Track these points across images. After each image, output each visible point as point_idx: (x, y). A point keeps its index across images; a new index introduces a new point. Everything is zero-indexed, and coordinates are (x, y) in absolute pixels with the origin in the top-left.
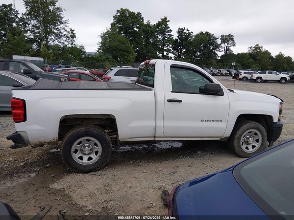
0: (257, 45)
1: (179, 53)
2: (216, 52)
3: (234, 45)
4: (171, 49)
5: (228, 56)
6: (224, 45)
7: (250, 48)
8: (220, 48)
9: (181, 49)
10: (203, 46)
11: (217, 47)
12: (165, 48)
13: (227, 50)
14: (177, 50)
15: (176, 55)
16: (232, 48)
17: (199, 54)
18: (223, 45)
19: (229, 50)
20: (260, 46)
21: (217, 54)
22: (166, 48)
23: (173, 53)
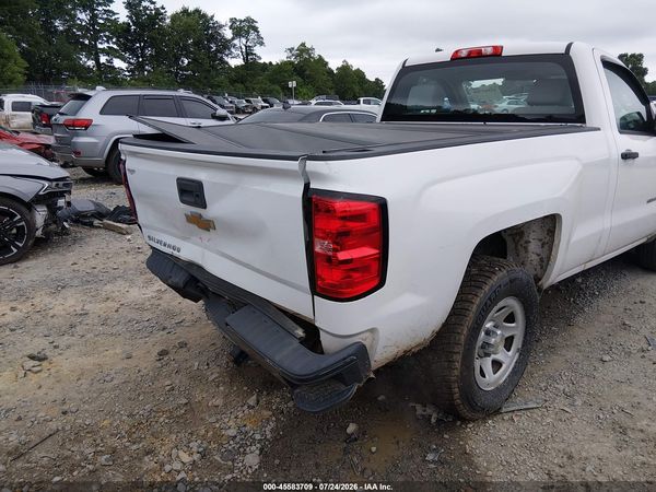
0: (303, 45)
1: (138, 58)
2: (226, 58)
3: (262, 44)
4: (115, 47)
5: (252, 66)
6: (240, 42)
7: (291, 50)
8: (233, 50)
9: (143, 49)
10: (195, 44)
11: (226, 45)
12: (100, 46)
13: (247, 54)
14: (133, 52)
15: (129, 63)
16: (257, 50)
17: (186, 62)
18: (236, 42)
19: (252, 54)
20: (308, 46)
21: (227, 63)
22: (105, 45)
23: (124, 60)
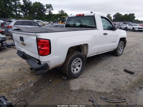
0: (62, 10)
1: (25, 13)
2: (45, 13)
3: (53, 10)
4: (20, 10)
5: (51, 15)
6: (48, 10)
7: (59, 11)
8: (46, 11)
9: (27, 11)
10: (38, 10)
11: (45, 10)
12: (17, 10)
13: (50, 12)
14: (24, 11)
15: (24, 14)
16: (52, 11)
17: (36, 13)
18: (47, 9)
19: (51, 12)
20: (63, 11)
21: (45, 14)
22: (18, 10)
23: (22, 13)
